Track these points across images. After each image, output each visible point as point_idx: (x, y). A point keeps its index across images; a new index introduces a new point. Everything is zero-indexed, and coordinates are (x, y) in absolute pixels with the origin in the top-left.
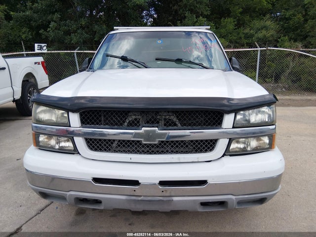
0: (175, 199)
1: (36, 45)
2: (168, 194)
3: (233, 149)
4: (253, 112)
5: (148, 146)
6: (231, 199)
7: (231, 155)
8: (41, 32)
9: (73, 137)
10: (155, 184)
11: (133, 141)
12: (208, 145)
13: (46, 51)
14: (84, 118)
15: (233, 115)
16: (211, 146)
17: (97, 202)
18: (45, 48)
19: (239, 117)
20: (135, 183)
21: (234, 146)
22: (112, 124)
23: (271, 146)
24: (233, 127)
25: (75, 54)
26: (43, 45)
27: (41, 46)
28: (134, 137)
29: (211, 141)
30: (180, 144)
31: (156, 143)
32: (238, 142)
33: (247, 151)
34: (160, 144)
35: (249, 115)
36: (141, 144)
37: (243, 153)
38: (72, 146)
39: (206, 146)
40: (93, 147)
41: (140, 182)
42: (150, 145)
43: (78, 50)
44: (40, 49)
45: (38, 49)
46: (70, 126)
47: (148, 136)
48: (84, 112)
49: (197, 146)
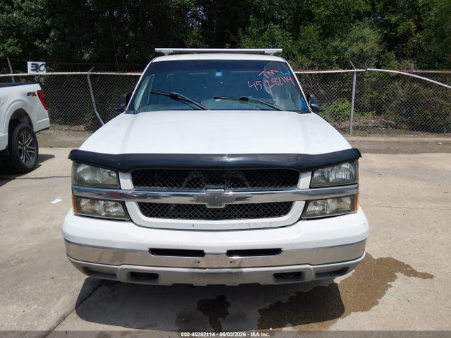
0: (245, 270)
1: (29, 64)
2: (236, 265)
3: (311, 211)
4: (332, 169)
5: (213, 210)
6: (308, 269)
7: (307, 219)
8: (36, 43)
9: (124, 202)
10: (222, 254)
11: (196, 205)
12: (282, 209)
13: (44, 73)
14: (136, 179)
15: (310, 173)
16: (285, 209)
17: (154, 276)
18: (43, 68)
19: (316, 175)
20: (200, 253)
21: (311, 208)
22: (170, 185)
23: (353, 209)
24: (310, 188)
25: (88, 77)
26: (40, 63)
27: (37, 65)
28: (197, 201)
29: (286, 203)
30: (250, 208)
31: (223, 207)
32: (316, 204)
33: (326, 214)
34: (227, 208)
35: (329, 172)
36: (204, 208)
37: (322, 216)
38: (123, 211)
39: (280, 209)
40: (149, 212)
41: (205, 252)
42: (216, 209)
43: (92, 71)
44: (36, 70)
45: (32, 70)
46: (120, 188)
47: (213, 199)
48: (136, 172)
49: (269, 210)
